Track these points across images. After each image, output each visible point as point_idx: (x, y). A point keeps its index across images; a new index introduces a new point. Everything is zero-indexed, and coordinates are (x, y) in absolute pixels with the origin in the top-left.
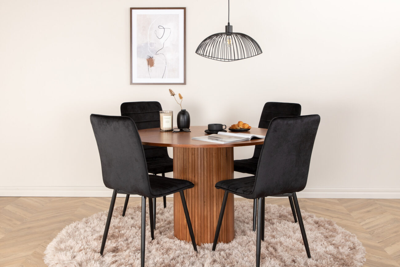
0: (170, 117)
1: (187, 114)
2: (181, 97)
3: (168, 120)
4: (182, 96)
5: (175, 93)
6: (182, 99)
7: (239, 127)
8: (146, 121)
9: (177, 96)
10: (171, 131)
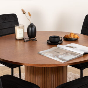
0: (23, 30)
1: (34, 26)
2: (30, 15)
3: (21, 32)
4: (31, 13)
5: (26, 12)
6: (31, 16)
7: (71, 37)
8: (6, 27)
9: (27, 14)
10: (23, 40)
